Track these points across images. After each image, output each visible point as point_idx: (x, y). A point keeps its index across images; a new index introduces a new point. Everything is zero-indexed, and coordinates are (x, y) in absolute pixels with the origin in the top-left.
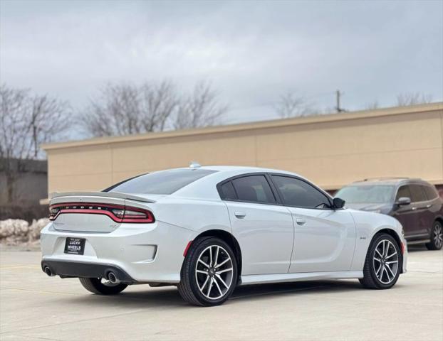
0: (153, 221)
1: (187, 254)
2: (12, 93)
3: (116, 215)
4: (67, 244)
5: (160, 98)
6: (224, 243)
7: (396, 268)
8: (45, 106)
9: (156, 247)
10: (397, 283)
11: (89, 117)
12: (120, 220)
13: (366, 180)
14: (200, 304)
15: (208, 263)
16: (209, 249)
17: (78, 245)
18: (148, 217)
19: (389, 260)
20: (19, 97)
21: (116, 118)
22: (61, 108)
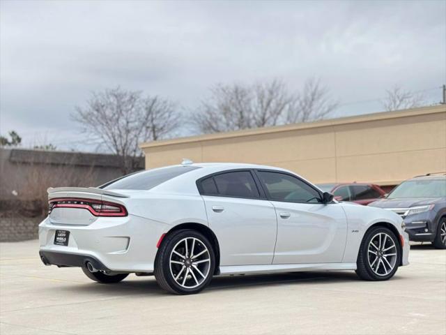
0: (126, 214)
1: (161, 245)
2: (125, 94)
3: (95, 209)
4: (56, 236)
5: (271, 96)
6: (200, 235)
7: (395, 260)
8: (156, 107)
9: (129, 238)
10: (396, 274)
11: (199, 116)
12: (97, 214)
13: (428, 175)
14: (175, 292)
15: (184, 254)
16: (184, 241)
17: (64, 237)
18: (122, 211)
19: (387, 252)
20: (132, 98)
21: (226, 117)
22: (171, 109)
